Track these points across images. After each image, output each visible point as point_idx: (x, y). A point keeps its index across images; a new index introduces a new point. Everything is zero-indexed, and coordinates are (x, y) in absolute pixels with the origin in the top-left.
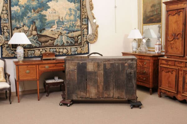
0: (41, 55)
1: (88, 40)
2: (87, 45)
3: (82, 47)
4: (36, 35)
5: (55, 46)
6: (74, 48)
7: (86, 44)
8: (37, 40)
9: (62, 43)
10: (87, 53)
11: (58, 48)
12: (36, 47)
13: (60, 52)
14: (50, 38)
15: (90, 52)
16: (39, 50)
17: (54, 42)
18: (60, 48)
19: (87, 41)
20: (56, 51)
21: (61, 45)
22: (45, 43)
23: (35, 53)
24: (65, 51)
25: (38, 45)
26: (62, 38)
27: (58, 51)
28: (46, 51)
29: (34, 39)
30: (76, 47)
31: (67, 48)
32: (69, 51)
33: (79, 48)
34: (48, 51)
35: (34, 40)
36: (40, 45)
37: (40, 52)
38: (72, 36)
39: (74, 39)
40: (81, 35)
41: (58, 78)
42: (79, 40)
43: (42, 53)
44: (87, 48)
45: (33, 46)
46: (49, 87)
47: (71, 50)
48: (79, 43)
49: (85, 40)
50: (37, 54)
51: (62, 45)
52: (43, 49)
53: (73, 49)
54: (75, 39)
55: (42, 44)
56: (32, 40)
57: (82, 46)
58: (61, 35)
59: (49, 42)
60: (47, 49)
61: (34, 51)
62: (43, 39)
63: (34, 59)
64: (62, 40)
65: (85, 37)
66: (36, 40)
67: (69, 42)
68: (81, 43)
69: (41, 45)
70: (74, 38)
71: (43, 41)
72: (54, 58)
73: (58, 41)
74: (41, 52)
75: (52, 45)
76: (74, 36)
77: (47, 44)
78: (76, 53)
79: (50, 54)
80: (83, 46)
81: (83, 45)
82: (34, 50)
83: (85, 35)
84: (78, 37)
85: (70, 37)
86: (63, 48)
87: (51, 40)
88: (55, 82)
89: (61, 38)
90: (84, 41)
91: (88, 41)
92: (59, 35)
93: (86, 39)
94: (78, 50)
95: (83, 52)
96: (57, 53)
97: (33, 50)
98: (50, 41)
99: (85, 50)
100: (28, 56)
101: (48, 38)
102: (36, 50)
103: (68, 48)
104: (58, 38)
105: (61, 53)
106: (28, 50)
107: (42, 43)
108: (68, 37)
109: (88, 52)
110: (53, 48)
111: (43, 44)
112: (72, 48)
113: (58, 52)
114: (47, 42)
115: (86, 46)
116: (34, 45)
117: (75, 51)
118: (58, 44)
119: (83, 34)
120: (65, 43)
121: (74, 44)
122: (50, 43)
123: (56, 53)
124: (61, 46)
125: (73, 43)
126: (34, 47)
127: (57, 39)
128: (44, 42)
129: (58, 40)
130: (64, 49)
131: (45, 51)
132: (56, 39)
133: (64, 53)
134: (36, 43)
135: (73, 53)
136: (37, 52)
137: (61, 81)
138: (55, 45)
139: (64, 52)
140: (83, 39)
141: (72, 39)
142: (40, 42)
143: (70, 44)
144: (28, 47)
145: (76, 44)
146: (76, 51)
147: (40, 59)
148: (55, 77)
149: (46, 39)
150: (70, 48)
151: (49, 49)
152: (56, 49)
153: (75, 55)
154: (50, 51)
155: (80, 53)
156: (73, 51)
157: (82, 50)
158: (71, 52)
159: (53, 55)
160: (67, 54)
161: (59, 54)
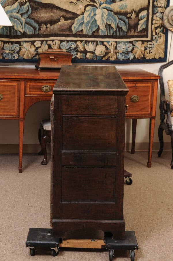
0: (37, 57)
1: (166, 22)
2: (163, 36)
3: (148, 41)
4: (28, 4)
5: (75, 35)
6: (125, 43)
7: (161, 34)
8: (28, 17)
9: (95, 29)
10: (160, 58)
11: (81, 41)
12: (24, 35)
13: (85, 52)
14: (62, 14)
15: (171, 58)
16: (33, 43)
17: (73, 23)
18: (89, 42)
19: (163, 26)
20: (76, 50)
21: (90, 34)
22: (49, 25)
23: (23, 50)
24: (100, 50)
25: (29, 30)
26: (95, 14)
27: (82, 50)
28: (50, 47)
29: (21, 12)
30: (131, 42)
31: (105, 43)
32: (112, 52)
33: (139, 45)
34: (55, 47)
35: (22, 15)
36: (35, 29)
37: (34, 49)
38: (122, 11)
39: (127, 18)
40: (147, 9)
42: (141, 22)
43: (40, 50)
44: (163, 46)
45: (16, 31)
47: (116, 48)
48: (141, 31)
49: (157, 22)
50: (26, 53)
51: (93, 33)
52: (42, 42)
53: (122, 47)
54: (130, 18)
55: (40, 27)
56: (15, 14)
57: (149, 39)
58: (94, 6)
59: (59, 23)
60: (53, 41)
61: (20, 45)
62: (44, 15)
63: (20, 66)
64: (95, 21)
65: (159, 15)
66: (26, 16)
67: (114, 26)
68: (146, 30)
69: (39, 29)
70: (129, 16)
71: (43, 20)
73: (83, 23)
74: (37, 49)
75: (67, 33)
76: (129, 10)
77: (55, 27)
78: (131, 56)
79: (59, 56)
80: (152, 40)
81: (152, 36)
82: (19, 43)
83: (160, 10)
84: (138, 13)
85: (115, 13)
86: (97, 42)
87: (66, 19)
89: (92, 15)
90: (153, 26)
91: (167, 25)
92: (86, 6)
93: (162, 19)
94: (135, 49)
95: (149, 57)
96: (79, 54)
97: (16, 42)
98: (62, 19)
99: (156, 51)
100: (3, 58)
101: (58, 11)
102: (26, 42)
103: (108, 42)
104: (83, 13)
105: (89, 54)
106: (5, 42)
107: (40, 24)
108: (111, 11)
109: (162, 55)
110: (68, 41)
111: (43, 28)
112: (119, 42)
113: (81, 52)
114: (53, 22)
115: (159, 40)
116: (20, 29)
117: (128, 53)
118: (82, 31)
119: (154, 7)
120: (102, 28)
121: (127, 33)
122: (61, 25)
123: (75, 53)
124: (90, 36)
125: (125, 29)
126: (19, 33)
127: (80, 17)
128: (46, 23)
129: (83, 19)
130: (97, 45)
131: (47, 47)
132: (77, 15)
133: (97, 56)
134: (26, 23)
135: (121, 58)
136: (28, 48)
138: (74, 32)
139: (97, 53)
140: (152, 20)
141: (123, 17)
142: (36, 21)
143: (116, 31)
144: (5, 33)
145: (132, 33)
146: (132, 51)
147: (33, 67)
149: (52, 14)
150: (115, 43)
151: (59, 42)
152: (76, 43)
153: (127, 62)
154: (62, 47)
155: (142, 58)
156: (121, 52)
157: (148, 49)
158: (116, 54)
159: (67, 59)
160: (106, 57)
161: (84, 58)
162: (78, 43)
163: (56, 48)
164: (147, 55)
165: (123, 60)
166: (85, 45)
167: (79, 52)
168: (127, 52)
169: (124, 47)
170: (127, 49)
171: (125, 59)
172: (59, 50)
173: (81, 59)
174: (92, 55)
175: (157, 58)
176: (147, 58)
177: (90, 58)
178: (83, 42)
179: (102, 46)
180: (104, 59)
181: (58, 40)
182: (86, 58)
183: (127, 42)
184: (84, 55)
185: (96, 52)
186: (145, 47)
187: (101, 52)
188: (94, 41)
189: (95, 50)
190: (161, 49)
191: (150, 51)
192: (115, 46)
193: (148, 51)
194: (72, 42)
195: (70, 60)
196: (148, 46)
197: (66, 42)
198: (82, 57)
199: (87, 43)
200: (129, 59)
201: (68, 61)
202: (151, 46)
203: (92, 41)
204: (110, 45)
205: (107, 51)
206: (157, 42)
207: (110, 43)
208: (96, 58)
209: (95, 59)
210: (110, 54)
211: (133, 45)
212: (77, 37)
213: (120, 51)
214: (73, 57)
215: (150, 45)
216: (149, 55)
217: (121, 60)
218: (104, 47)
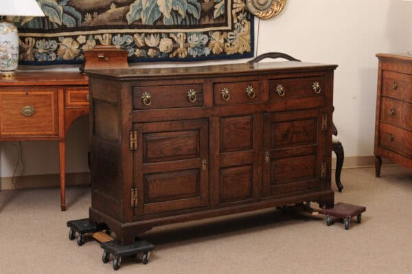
0: (81, 57)
2: (248, 24)
3: (228, 31)
5: (131, 27)
6: (197, 34)
7: (245, 21)
8: (68, 4)
9: (157, 17)
10: (245, 52)
11: (140, 34)
12: (63, 28)
13: (146, 48)
15: (259, 52)
16: (75, 38)
17: (128, 11)
18: (150, 34)
19: (246, 11)
20: (134, 45)
21: (151, 23)
22: (95, 14)
23: (62, 48)
24: (165, 45)
25: (69, 22)
27: (142, 45)
28: (98, 42)
30: (206, 33)
31: (172, 35)
32: (182, 46)
33: (216, 36)
35: (59, 1)
37: (77, 46)
39: (199, 1)
42: (218, 7)
43: (85, 48)
44: (248, 37)
45: (52, 24)
47: (186, 41)
48: (218, 18)
49: (239, 6)
50: (67, 52)
51: (155, 23)
52: (87, 36)
53: (194, 40)
54: (202, 1)
55: (83, 17)
57: (229, 27)
59: (110, 11)
60: (102, 34)
61: (58, 42)
62: (89, 1)
64: (157, 6)
66: (64, 3)
67: (182, 13)
68: (224, 16)
69: (83, 20)
71: (88, 7)
73: (141, 10)
74: (81, 45)
75: (121, 23)
77: (104, 16)
78: (207, 52)
79: (111, 55)
80: (233, 29)
81: (233, 24)
82: (56, 39)
86: (161, 34)
87: (118, 5)
90: (234, 12)
93: (245, 1)
94: (212, 42)
95: (230, 51)
96: (138, 50)
97: (53, 38)
98: (113, 7)
99: (239, 45)
100: (36, 59)
102: (65, 37)
103: (176, 34)
105: (150, 50)
106: (37, 39)
107: (83, 13)
109: (248, 49)
110: (122, 35)
111: (88, 18)
112: (191, 34)
113: (141, 48)
114: (101, 10)
115: (243, 29)
116: (57, 20)
117: (202, 47)
118: (140, 20)
120: (167, 15)
121: (199, 21)
122: (112, 14)
123: (133, 50)
124: (150, 27)
125: (197, 16)
126: (56, 26)
127: (137, 3)
129: (140, 4)
130: (161, 38)
131: (94, 43)
133: (161, 53)
134: (64, 12)
135: (194, 54)
136: (69, 45)
138: (130, 22)
139: (162, 48)
140: (233, 3)
142: (78, 10)
143: (185, 19)
144: (37, 27)
145: (207, 21)
146: (207, 45)
147: (77, 70)
150: (185, 35)
151: (111, 36)
152: (133, 36)
153: (203, 58)
154: (114, 43)
155: (221, 53)
157: (229, 41)
158: (187, 48)
159: (121, 58)
160: (174, 54)
161: (145, 56)
162: (135, 36)
163: (106, 44)
164: (227, 49)
165: (197, 56)
166: (146, 38)
167: (138, 48)
168: (202, 45)
169: (197, 39)
170: (201, 42)
171: (199, 55)
172: (110, 47)
173: (140, 57)
174: (155, 51)
175: (242, 53)
176: (228, 53)
177: (152, 56)
178: (143, 35)
179: (168, 39)
180: (171, 56)
181: (109, 33)
182: (148, 56)
183: (200, 33)
184: (144, 51)
185: (160, 48)
186: (225, 39)
187: (167, 47)
188: (157, 33)
189: (158, 45)
190: (246, 40)
191: (231, 44)
192: (185, 38)
193: (228, 44)
194: (128, 36)
195: (126, 59)
196: (229, 37)
197: (119, 35)
198: (142, 55)
199: (148, 36)
200: (204, 55)
201: (123, 60)
202: (232, 37)
203: (154, 34)
204: (178, 38)
205: (175, 46)
206: (239, 32)
207: (178, 35)
208: (161, 55)
209: (160, 57)
210: (179, 50)
211: (209, 37)
212: (133, 28)
213: (193, 46)
214: (130, 55)
215: (231, 35)
216: (230, 48)
217: (194, 56)
218: (170, 40)
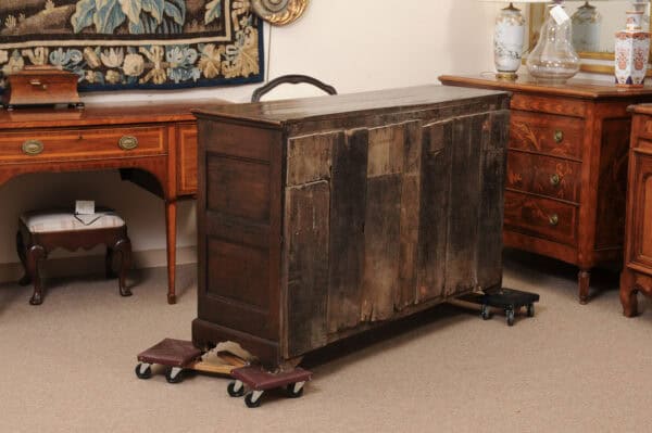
1: (257, 4)
2: (254, 32)
3: (226, 43)
5: (79, 36)
6: (181, 47)
7: (250, 28)
9: (119, 21)
10: (251, 75)
11: (94, 47)
13: (103, 69)
15: (272, 74)
17: (74, 11)
18: (108, 48)
19: (252, 12)
20: (84, 65)
21: (110, 32)
22: (22, 17)
24: (132, 64)
27: (96, 64)
28: (27, 61)
30: (193, 46)
31: (142, 50)
32: (157, 66)
33: (208, 51)
34: (38, 62)
41: (97, 210)
42: (210, 6)
43: (7, 70)
44: (255, 52)
46: (46, 253)
47: (164, 59)
48: (211, 24)
49: (242, 5)
51: (115, 31)
52: (10, 52)
53: (177, 57)
55: (3, 21)
57: (228, 38)
59: (44, 13)
60: (33, 48)
64: (119, 5)
67: (157, 15)
68: (220, 21)
69: (3, 26)
71: (10, 6)
72: (75, 98)
73: (94, 10)
74: (1, 66)
75: (62, 31)
77: (36, 21)
78: (196, 74)
79: (51, 80)
80: (233, 41)
81: (233, 33)
86: (125, 47)
88: (79, 227)
90: (234, 14)
91: (261, 11)
94: (203, 60)
95: (230, 73)
96: (90, 73)
98: (49, 5)
99: (243, 63)
103: (148, 47)
105: (110, 73)
107: (3, 14)
109: (256, 71)
110: (65, 49)
111: (11, 22)
112: (170, 47)
113: (95, 70)
114: (31, 10)
115: (248, 40)
117: (188, 67)
118: (93, 26)
120: (135, 19)
121: (184, 27)
122: (48, 17)
123: (82, 72)
124: (109, 37)
125: (179, 20)
128: (16, 13)
129: (93, 1)
130: (126, 53)
131: (21, 62)
133: (127, 77)
135: (177, 78)
137: (110, 221)
138: (77, 29)
139: (128, 70)
143: (161, 26)
145: (194, 28)
146: (196, 64)
148: (78, 203)
150: (162, 49)
151: (47, 51)
152: (82, 51)
153: (189, 85)
154: (53, 62)
155: (217, 76)
156: (175, 66)
157: (227, 58)
158: (165, 70)
159: (68, 85)
160: (147, 78)
161: (102, 81)
162: (86, 51)
163: (41, 63)
164: (226, 70)
165: (181, 81)
166: (102, 55)
167: (90, 69)
168: (188, 65)
169: (180, 55)
170: (186, 60)
171: (184, 79)
172: (49, 67)
173: (95, 83)
174: (117, 74)
175: (247, 76)
176: (227, 77)
177: (113, 82)
178: (98, 50)
179: (136, 55)
180: (141, 81)
181: (44, 47)
182: (106, 81)
183: (186, 46)
184: (100, 74)
185: (124, 69)
186: (221, 55)
187: (136, 68)
188: (120, 47)
189: (122, 65)
190: (251, 56)
191: (231, 63)
192: (162, 54)
193: (227, 63)
194: (74, 51)
195: (75, 86)
196: (228, 52)
197: (60, 50)
198: (97, 80)
199: (106, 51)
200: (192, 79)
201: (72, 90)
202: (232, 53)
203: (115, 47)
204: (151, 54)
205: (148, 65)
206: (243, 44)
207: (152, 50)
208: (127, 80)
209: (124, 83)
210: (153, 72)
211: (198, 52)
212: (83, 39)
214: (80, 80)
215: (230, 50)
216: (229, 69)
217: (177, 82)
218: (141, 57)
